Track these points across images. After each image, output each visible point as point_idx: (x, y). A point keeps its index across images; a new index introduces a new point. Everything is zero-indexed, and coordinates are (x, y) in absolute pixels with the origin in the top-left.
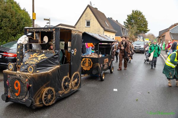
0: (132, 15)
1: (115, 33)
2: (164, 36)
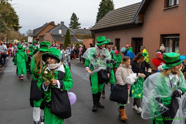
2: (43, 36)
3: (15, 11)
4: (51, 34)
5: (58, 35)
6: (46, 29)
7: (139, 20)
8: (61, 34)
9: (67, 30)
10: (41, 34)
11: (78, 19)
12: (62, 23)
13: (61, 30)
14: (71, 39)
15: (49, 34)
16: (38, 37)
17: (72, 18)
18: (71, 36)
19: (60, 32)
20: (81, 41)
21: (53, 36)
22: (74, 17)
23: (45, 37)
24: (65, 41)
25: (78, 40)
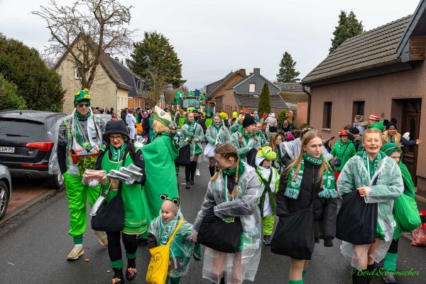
0: (145, 44)
1: (128, 90)
2: (221, 97)
3: (175, 52)
4: (235, 93)
5: (248, 96)
6: (229, 83)
7: (411, 52)
8: (254, 93)
9: (264, 83)
10: (219, 95)
11: (295, 63)
12: (257, 71)
13: (254, 85)
14: (272, 104)
15: (231, 92)
16: (213, 99)
17: (282, 62)
18: (273, 96)
19: (252, 88)
20: (293, 107)
21: (238, 96)
22: (287, 61)
23: (224, 100)
24: (259, 106)
25: (287, 104)
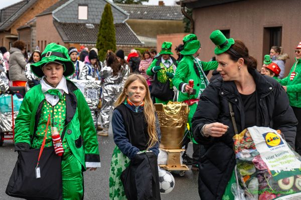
2: (29, 29)
4: (55, 21)
5: (78, 25)
6: (41, 5)
8: (87, 21)
9: (104, 6)
10: (24, 23)
13: (86, 8)
14: (117, 37)
15: (49, 20)
16: (15, 32)
18: (117, 25)
19: (83, 13)
20: (150, 43)
21: (62, 26)
23: (35, 32)
24: (98, 41)
25: (140, 38)
